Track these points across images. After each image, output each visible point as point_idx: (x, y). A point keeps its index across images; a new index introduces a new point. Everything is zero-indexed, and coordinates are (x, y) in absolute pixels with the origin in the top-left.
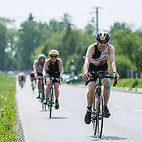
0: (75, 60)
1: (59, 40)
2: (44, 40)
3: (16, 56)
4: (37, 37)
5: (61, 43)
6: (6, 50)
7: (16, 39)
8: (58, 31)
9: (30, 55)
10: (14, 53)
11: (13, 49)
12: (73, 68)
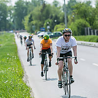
0: (49, 22)
1: (38, 11)
2: (30, 11)
3: (13, 21)
4: (25, 10)
5: (40, 13)
6: (7, 19)
7: (13, 12)
8: (38, 6)
9: (22, 21)
10: (12, 20)
11: (11, 18)
12: (48, 27)
